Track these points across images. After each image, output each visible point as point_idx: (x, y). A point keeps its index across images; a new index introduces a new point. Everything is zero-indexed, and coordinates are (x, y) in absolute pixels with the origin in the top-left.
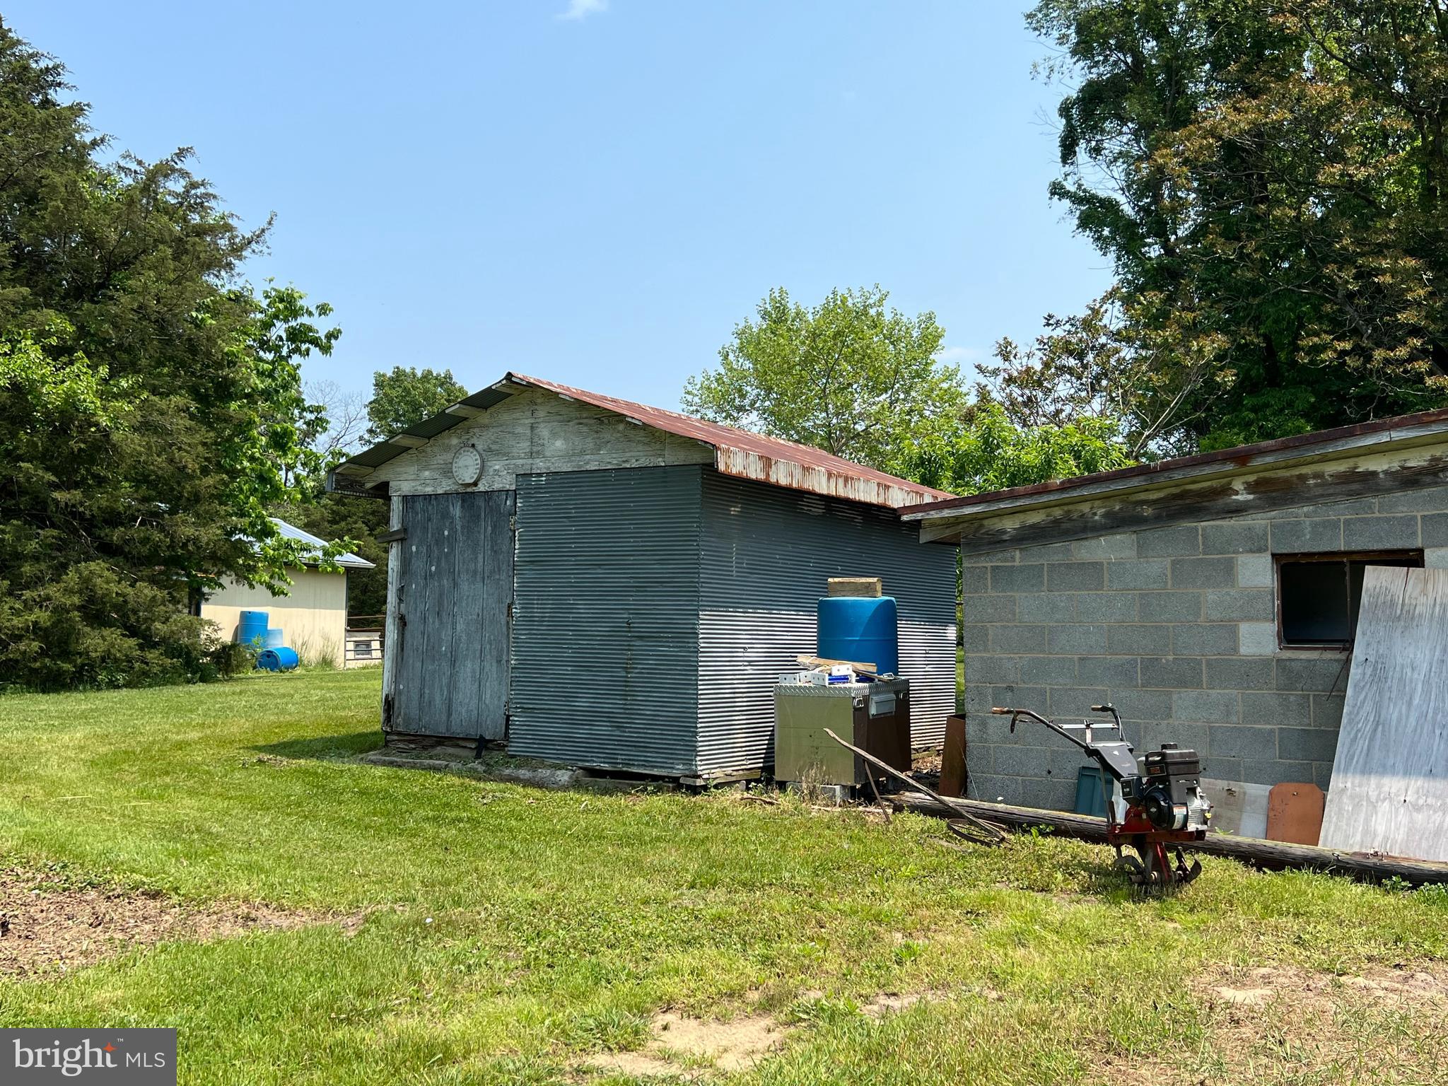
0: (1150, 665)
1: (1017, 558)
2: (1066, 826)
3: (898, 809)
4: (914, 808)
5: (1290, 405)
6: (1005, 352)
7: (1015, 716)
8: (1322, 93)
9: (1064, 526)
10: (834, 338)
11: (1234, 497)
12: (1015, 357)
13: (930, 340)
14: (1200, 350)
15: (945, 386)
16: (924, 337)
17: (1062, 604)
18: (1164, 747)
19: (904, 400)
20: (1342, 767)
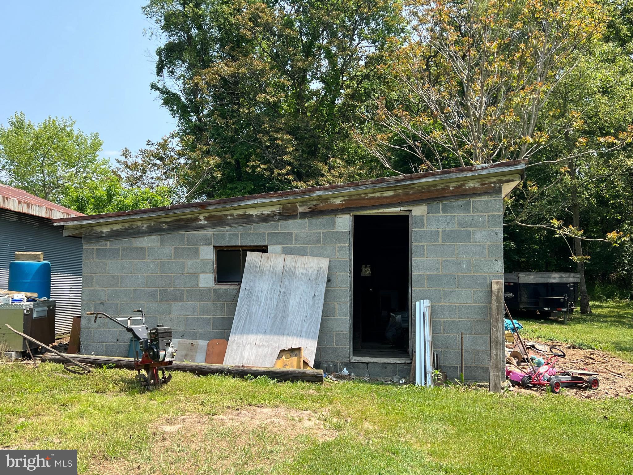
0: (163, 292)
1: (108, 245)
2: (121, 363)
3: (43, 361)
4: (51, 360)
5: (245, 188)
6: (126, 154)
7: (97, 315)
8: (259, 65)
9: (130, 231)
10: (48, 139)
11: (200, 222)
12: (130, 157)
13: (96, 146)
14: (208, 162)
15: (103, 167)
16: (93, 144)
17: (127, 266)
18: (158, 326)
19: (82, 172)
20: (234, 331)
